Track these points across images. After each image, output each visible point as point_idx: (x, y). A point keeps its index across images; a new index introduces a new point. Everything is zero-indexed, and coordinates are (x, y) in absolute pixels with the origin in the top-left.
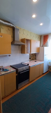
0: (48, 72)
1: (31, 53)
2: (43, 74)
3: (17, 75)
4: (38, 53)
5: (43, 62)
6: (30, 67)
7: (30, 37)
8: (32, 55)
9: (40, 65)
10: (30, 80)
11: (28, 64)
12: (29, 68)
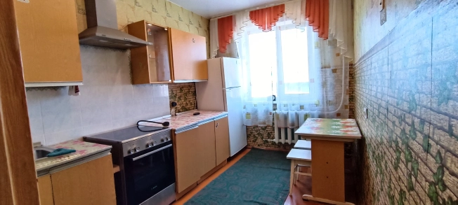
0: (249, 150)
1: (175, 82)
2: (230, 159)
3: (117, 169)
4: (204, 84)
5: (224, 113)
6: (173, 131)
7: (165, 18)
8: (181, 90)
9: (214, 124)
10: (182, 188)
11: (166, 124)
12: (171, 137)
